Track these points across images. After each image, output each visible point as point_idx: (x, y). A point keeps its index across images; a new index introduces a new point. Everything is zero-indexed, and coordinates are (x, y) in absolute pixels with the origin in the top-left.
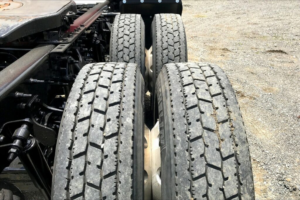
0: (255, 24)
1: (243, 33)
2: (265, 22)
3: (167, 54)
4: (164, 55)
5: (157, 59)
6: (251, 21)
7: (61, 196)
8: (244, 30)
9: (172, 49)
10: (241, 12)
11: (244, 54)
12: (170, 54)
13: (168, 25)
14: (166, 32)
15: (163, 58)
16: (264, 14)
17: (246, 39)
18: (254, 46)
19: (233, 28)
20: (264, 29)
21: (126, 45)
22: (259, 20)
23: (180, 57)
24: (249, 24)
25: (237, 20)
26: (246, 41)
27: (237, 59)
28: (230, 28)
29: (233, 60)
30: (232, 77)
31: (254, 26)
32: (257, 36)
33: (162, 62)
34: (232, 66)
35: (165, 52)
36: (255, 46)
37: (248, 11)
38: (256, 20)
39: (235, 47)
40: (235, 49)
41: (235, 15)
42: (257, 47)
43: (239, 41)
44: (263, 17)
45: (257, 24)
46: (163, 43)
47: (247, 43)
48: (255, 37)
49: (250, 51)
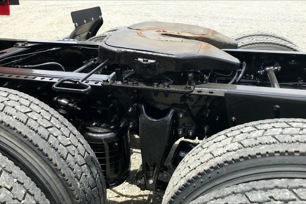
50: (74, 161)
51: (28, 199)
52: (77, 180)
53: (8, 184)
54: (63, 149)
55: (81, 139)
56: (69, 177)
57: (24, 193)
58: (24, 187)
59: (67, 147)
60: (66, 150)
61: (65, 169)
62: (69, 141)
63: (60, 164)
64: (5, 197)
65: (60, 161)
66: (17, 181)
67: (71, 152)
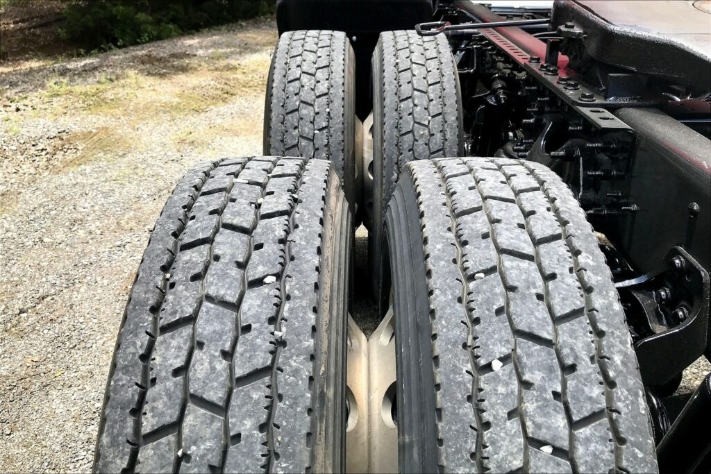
50: (409, 145)
51: (323, 134)
52: (395, 168)
53: (318, 108)
54: (408, 123)
55: (451, 132)
56: (387, 156)
57: (324, 126)
58: (328, 122)
59: (416, 125)
60: (411, 127)
61: (390, 144)
62: (427, 122)
63: (389, 134)
64: (306, 115)
65: (392, 132)
66: (329, 113)
67: (415, 133)
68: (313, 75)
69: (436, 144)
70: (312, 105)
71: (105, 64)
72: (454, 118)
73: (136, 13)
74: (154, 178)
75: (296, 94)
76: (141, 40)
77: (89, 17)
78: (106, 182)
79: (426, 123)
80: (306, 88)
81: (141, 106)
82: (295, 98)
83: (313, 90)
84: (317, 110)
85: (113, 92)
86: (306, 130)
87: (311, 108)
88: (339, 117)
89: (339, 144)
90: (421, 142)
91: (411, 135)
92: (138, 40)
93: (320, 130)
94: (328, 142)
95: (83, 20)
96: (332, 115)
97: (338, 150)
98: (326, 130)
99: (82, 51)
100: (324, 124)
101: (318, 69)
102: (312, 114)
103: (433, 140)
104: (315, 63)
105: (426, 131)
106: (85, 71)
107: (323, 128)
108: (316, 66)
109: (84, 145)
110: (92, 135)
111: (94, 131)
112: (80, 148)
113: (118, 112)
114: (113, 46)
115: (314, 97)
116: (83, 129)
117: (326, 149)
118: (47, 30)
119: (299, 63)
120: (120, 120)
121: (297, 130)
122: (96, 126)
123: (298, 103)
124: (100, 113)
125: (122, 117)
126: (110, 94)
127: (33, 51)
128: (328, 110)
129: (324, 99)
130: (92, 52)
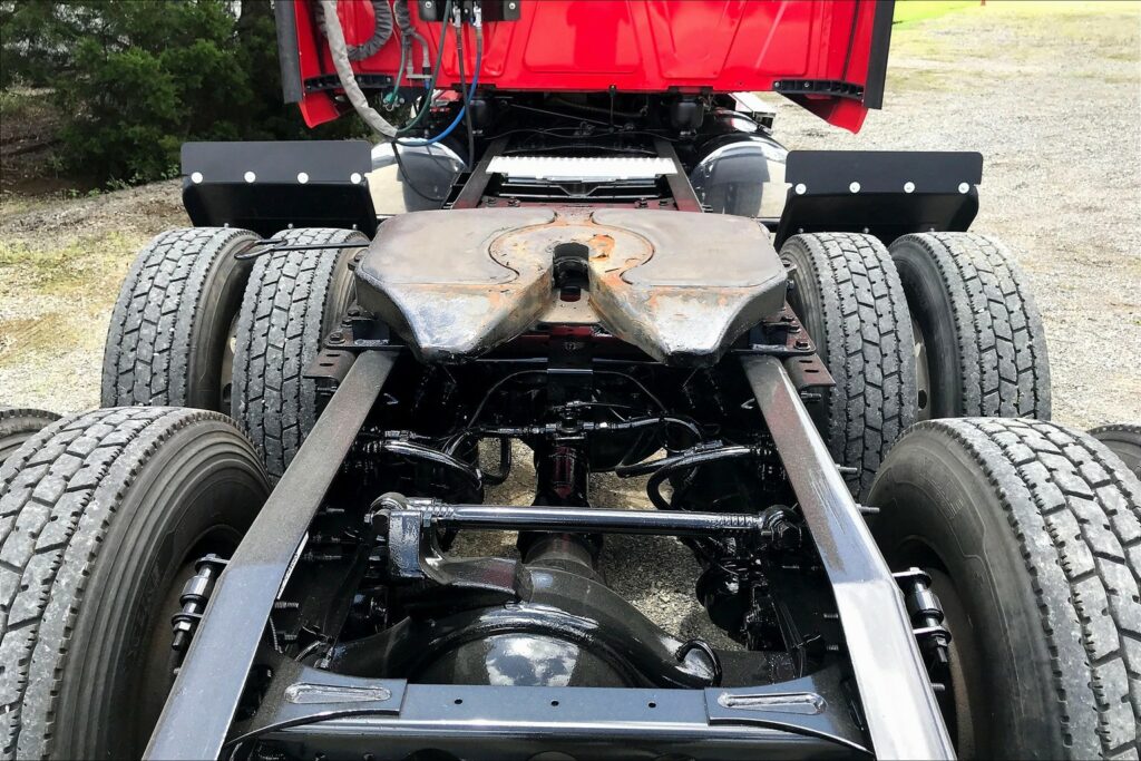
0: (1090, 208)
1: (1061, 247)
2: (1122, 201)
3: (995, 365)
4: (987, 367)
5: (965, 379)
6: (1070, 198)
7: (1090, 747)
8: (1059, 234)
9: (1010, 349)
10: (1017, 159)
11: (1093, 325)
12: (1006, 366)
13: (985, 277)
14: (985, 297)
15: (985, 376)
16: (1106, 167)
17: (1078, 269)
18: (1119, 296)
19: (1014, 225)
20: (1130, 230)
21: (870, 334)
22: (1101, 196)
23: (1034, 374)
24: (1066, 207)
25: (1016, 192)
26: (1080, 276)
27: (1077, 347)
28: (1004, 224)
29: (1062, 350)
30: (1084, 412)
31: (1091, 218)
32: (1114, 257)
33: (982, 388)
34: (1066, 369)
35: (989, 357)
36: (1121, 299)
37: (1047, 157)
38: (1084, 194)
39: (1048, 298)
40: (1055, 309)
41: (1003, 174)
42: (1130, 299)
43: (1056, 275)
44: (1107, 182)
45: (1097, 210)
46: (980, 331)
47: (1087, 282)
48: (1110, 262)
49: (1110, 315)
55: (308, 356)
62: (283, 344)
68: (165, 289)
69: (290, 369)
70: (156, 324)
71: (94, 214)
72: (314, 341)
73: (161, 137)
74: (90, 388)
75: (139, 311)
76: (167, 173)
77: (94, 140)
78: (21, 392)
79: (281, 346)
80: (152, 304)
81: (118, 281)
82: (138, 315)
83: (160, 306)
84: (159, 330)
85: (89, 259)
86: (144, 352)
87: (154, 327)
88: (183, 338)
89: (181, 368)
90: (272, 367)
91: (262, 359)
92: (163, 174)
93: (160, 352)
94: (168, 367)
95: (86, 144)
96: (175, 335)
97: (179, 375)
98: (167, 353)
99: (74, 192)
100: (165, 346)
101: (171, 281)
102: (153, 334)
103: (287, 365)
104: (171, 274)
105: (280, 356)
106: (65, 224)
107: (164, 351)
108: (171, 278)
109: (15, 340)
110: (32, 324)
111: (36, 318)
112: (8, 344)
113: (82, 290)
114: (123, 185)
115: (158, 315)
116: (22, 316)
117: (165, 374)
118: (38, 156)
119: (152, 275)
120: (79, 304)
121: (133, 353)
122: (42, 311)
123: (139, 322)
124: (56, 292)
125: (83, 299)
126: (81, 262)
127: (10, 188)
128: (172, 329)
129: (170, 317)
130: (91, 192)
